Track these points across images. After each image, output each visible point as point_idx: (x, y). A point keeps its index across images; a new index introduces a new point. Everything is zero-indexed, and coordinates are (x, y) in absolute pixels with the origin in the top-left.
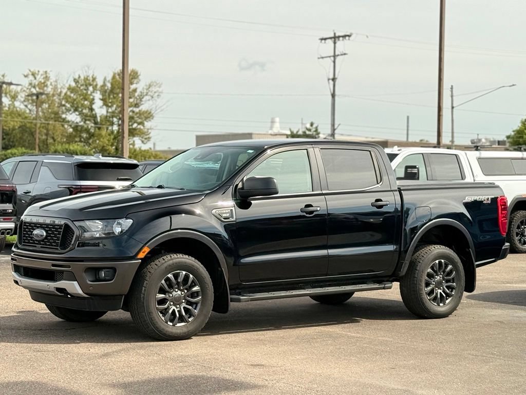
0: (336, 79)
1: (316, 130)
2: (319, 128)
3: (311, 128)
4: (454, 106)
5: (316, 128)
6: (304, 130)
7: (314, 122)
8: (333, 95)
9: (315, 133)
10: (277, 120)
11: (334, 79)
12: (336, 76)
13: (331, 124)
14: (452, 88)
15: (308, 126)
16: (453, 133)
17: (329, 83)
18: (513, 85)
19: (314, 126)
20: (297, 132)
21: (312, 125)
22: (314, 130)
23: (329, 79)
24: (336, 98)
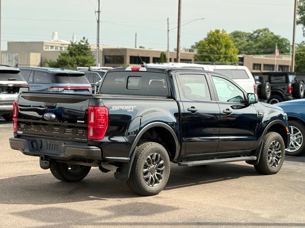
0: (100, 11)
1: (87, 42)
2: (88, 41)
3: (83, 40)
4: (169, 29)
5: (87, 40)
6: (80, 41)
7: (85, 37)
8: (98, 22)
9: (86, 44)
10: (56, 33)
11: (99, 12)
12: (100, 10)
13: (97, 39)
14: (168, 19)
15: (82, 39)
16: (168, 45)
17: (96, 14)
18: (203, 19)
19: (86, 39)
20: (75, 43)
21: (84, 38)
22: (85, 41)
23: (96, 12)
24: (100, 23)
